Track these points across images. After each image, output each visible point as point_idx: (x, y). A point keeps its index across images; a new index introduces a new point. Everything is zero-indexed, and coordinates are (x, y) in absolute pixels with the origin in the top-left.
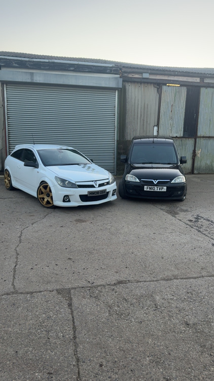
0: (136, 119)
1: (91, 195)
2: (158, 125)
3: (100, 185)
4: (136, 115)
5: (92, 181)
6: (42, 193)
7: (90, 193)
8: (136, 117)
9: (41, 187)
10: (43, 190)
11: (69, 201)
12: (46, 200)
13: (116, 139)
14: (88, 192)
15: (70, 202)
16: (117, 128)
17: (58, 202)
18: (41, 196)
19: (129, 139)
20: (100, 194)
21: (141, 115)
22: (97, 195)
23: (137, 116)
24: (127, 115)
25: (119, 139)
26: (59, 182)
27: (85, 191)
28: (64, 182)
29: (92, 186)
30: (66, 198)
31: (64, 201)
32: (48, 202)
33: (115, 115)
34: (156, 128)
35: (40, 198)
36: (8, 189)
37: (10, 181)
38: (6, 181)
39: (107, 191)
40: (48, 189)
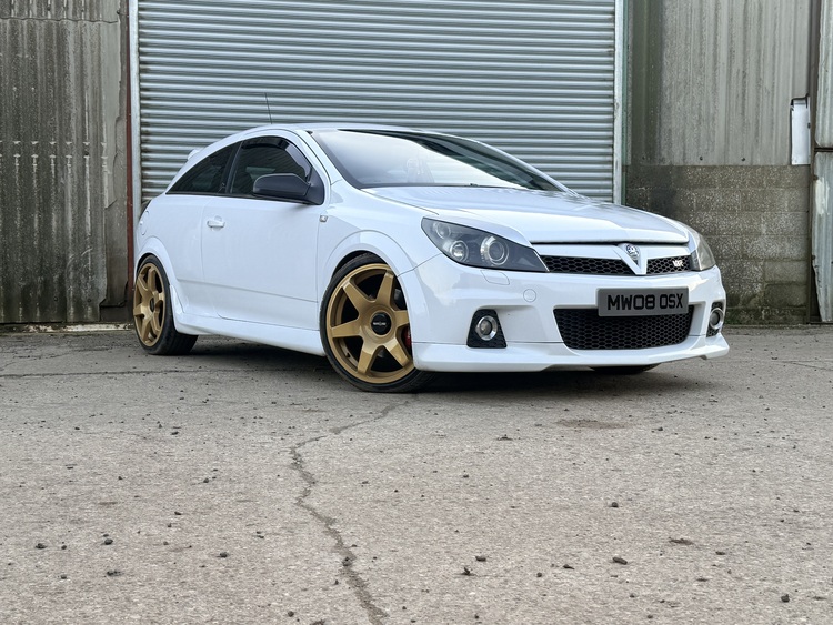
0: (709, 71)
1: (615, 312)
2: (811, 97)
3: (657, 267)
4: (709, 51)
5: (616, 243)
6: (349, 313)
7: (609, 297)
8: (709, 62)
9: (346, 284)
10: (357, 298)
11: (499, 342)
12: (368, 350)
13: (618, 158)
14: (602, 293)
15: (503, 345)
16: (625, 110)
17: (441, 350)
18: (345, 330)
19: (677, 160)
20: (657, 311)
21: (731, 52)
22: (645, 312)
23: (715, 56)
24: (667, 51)
25: (634, 159)
26: (448, 246)
27: (583, 291)
28: (470, 245)
29: (619, 268)
30: (486, 328)
31: (474, 341)
32: (383, 362)
33: (612, 54)
34: (800, 113)
35: (337, 341)
36: (150, 351)
37: (164, 310)
38: (144, 309)
39: (692, 299)
40: (385, 291)
